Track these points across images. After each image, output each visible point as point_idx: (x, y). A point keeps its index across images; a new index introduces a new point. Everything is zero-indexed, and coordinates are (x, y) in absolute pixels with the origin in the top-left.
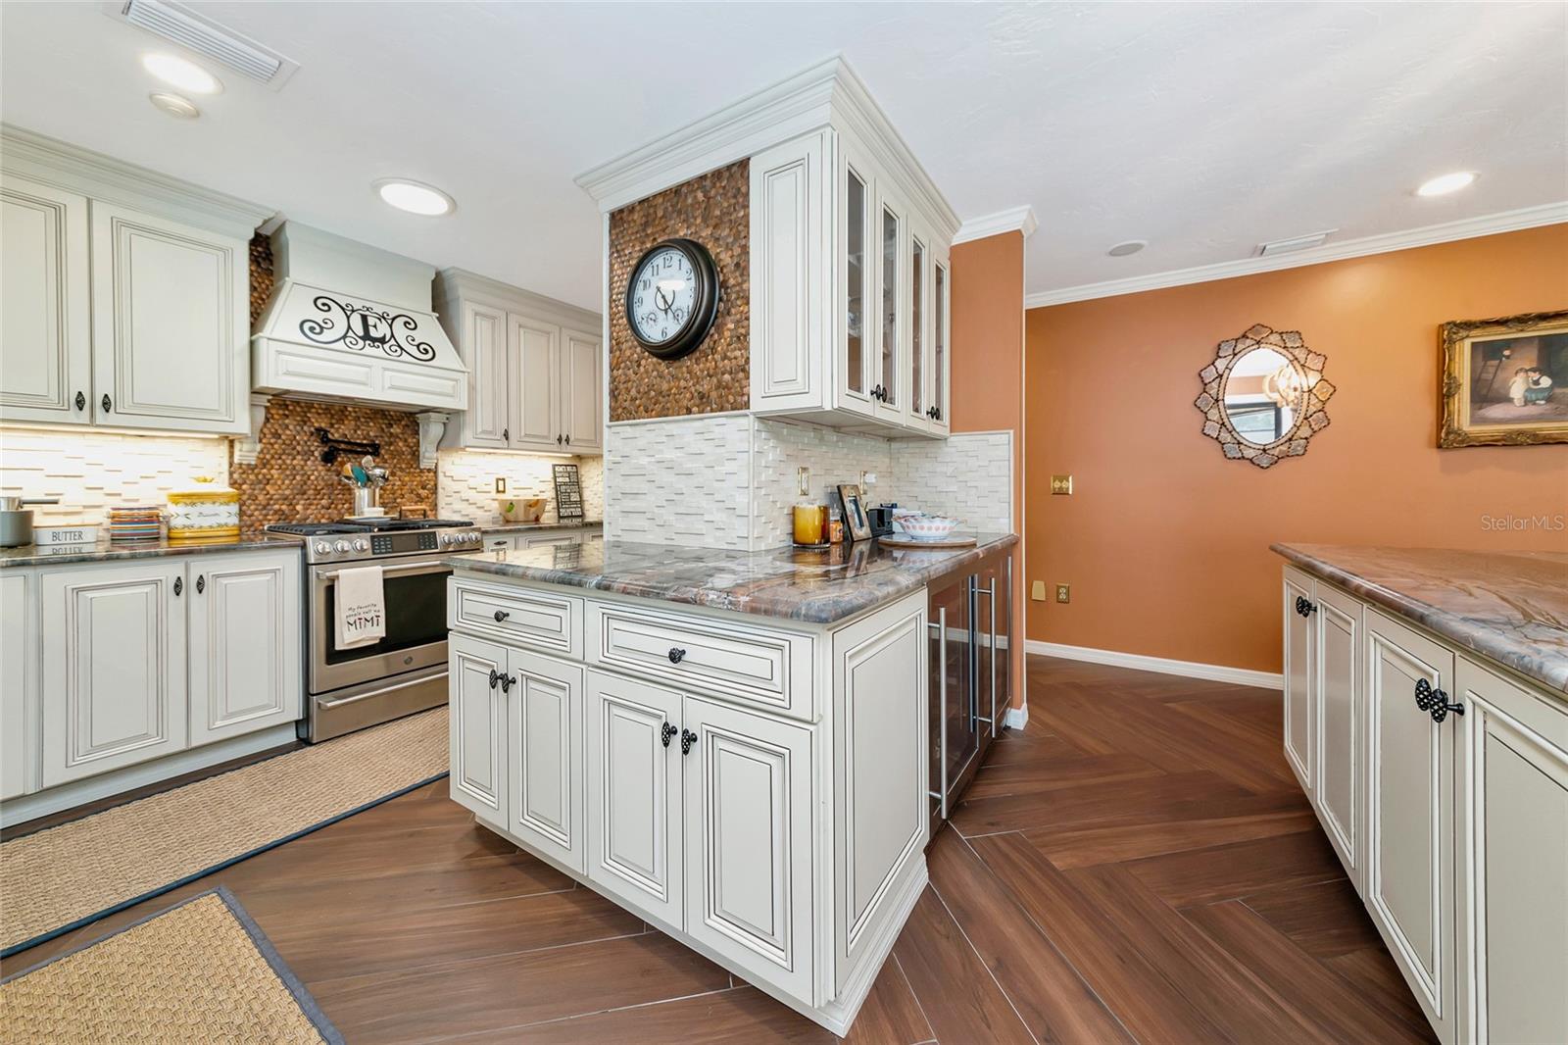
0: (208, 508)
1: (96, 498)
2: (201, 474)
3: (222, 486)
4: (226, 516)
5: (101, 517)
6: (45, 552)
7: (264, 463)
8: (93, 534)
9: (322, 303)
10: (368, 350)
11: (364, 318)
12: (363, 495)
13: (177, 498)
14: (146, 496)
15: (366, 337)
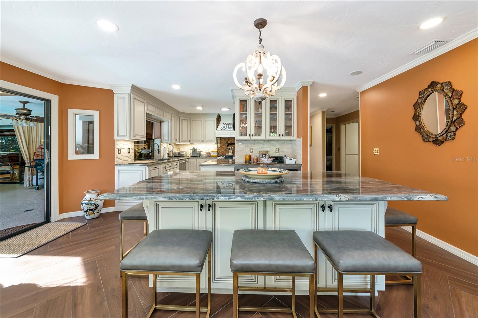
0: (214, 153)
1: (206, 151)
2: (214, 148)
3: (217, 150)
4: (216, 154)
5: (206, 153)
6: (202, 157)
7: (221, 147)
8: (205, 156)
9: (224, 124)
10: (229, 130)
11: (229, 125)
12: (230, 151)
13: (213, 151)
14: (210, 151)
15: (229, 128)
